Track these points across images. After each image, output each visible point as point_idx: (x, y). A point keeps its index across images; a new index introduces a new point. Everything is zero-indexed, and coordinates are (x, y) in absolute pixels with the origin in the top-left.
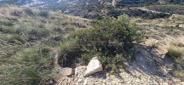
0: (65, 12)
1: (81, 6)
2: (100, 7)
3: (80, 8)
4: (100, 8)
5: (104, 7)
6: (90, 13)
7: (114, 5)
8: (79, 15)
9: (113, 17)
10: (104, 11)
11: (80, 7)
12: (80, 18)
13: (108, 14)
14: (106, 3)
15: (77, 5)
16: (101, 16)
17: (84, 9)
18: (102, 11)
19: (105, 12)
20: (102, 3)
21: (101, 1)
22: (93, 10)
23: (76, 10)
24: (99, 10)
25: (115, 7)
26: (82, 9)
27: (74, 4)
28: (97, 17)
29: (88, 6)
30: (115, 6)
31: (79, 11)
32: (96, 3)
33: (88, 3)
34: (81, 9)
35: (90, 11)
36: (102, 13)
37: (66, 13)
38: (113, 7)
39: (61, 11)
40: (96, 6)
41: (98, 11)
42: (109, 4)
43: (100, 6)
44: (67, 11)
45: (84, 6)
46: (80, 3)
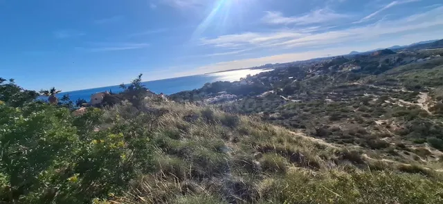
0: (271, 116)
1: (310, 105)
2: (371, 111)
3: (306, 111)
4: (369, 114)
5: (384, 112)
6: (336, 125)
7: (426, 108)
8: (303, 127)
9: (427, 147)
10: (384, 124)
11: (309, 108)
12: (306, 137)
13: (403, 134)
14: (391, 101)
15: (300, 102)
16: (374, 137)
17: (318, 112)
18: (379, 122)
19: (388, 127)
20: (375, 100)
21: (371, 97)
22: (346, 117)
23: (295, 114)
24: (366, 120)
25: (430, 113)
26: (313, 113)
27: (295, 101)
28: (358, 136)
29: (331, 105)
30: (431, 110)
31: (304, 118)
32: (356, 99)
33: (330, 100)
34: (309, 113)
35: (335, 118)
36: (377, 129)
37: (273, 119)
38: (425, 114)
39: (262, 113)
40: (355, 107)
41: (361, 122)
42: (404, 104)
43: (370, 108)
44: (275, 115)
45: (318, 105)
46: (307, 100)
